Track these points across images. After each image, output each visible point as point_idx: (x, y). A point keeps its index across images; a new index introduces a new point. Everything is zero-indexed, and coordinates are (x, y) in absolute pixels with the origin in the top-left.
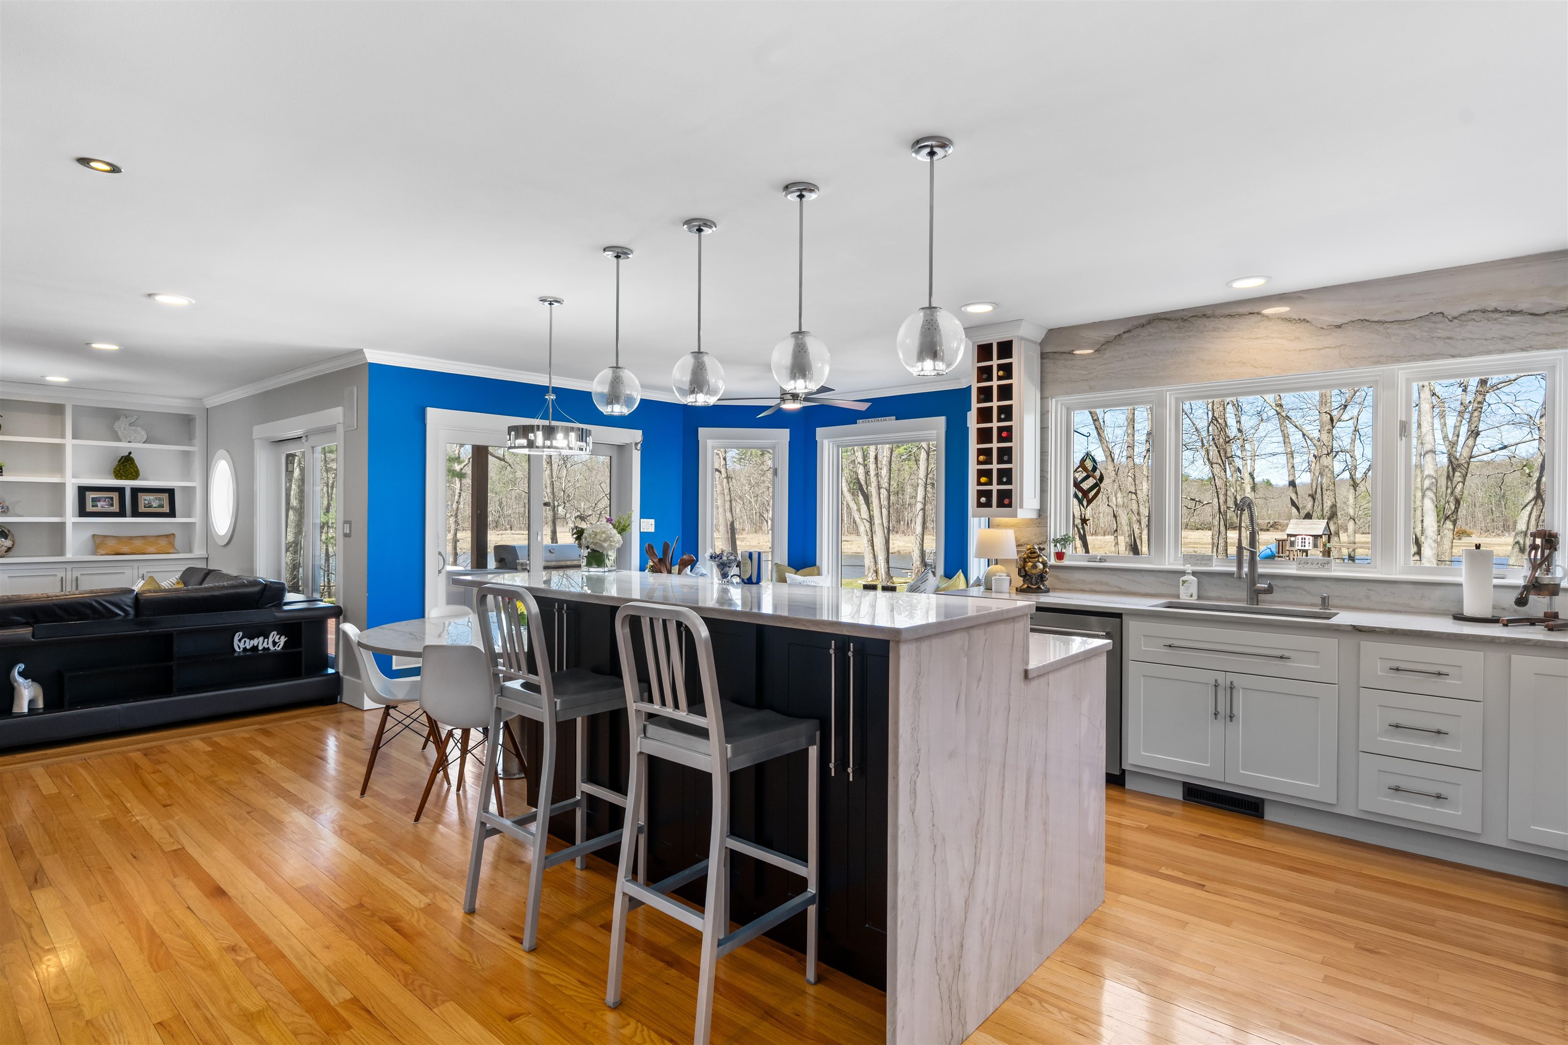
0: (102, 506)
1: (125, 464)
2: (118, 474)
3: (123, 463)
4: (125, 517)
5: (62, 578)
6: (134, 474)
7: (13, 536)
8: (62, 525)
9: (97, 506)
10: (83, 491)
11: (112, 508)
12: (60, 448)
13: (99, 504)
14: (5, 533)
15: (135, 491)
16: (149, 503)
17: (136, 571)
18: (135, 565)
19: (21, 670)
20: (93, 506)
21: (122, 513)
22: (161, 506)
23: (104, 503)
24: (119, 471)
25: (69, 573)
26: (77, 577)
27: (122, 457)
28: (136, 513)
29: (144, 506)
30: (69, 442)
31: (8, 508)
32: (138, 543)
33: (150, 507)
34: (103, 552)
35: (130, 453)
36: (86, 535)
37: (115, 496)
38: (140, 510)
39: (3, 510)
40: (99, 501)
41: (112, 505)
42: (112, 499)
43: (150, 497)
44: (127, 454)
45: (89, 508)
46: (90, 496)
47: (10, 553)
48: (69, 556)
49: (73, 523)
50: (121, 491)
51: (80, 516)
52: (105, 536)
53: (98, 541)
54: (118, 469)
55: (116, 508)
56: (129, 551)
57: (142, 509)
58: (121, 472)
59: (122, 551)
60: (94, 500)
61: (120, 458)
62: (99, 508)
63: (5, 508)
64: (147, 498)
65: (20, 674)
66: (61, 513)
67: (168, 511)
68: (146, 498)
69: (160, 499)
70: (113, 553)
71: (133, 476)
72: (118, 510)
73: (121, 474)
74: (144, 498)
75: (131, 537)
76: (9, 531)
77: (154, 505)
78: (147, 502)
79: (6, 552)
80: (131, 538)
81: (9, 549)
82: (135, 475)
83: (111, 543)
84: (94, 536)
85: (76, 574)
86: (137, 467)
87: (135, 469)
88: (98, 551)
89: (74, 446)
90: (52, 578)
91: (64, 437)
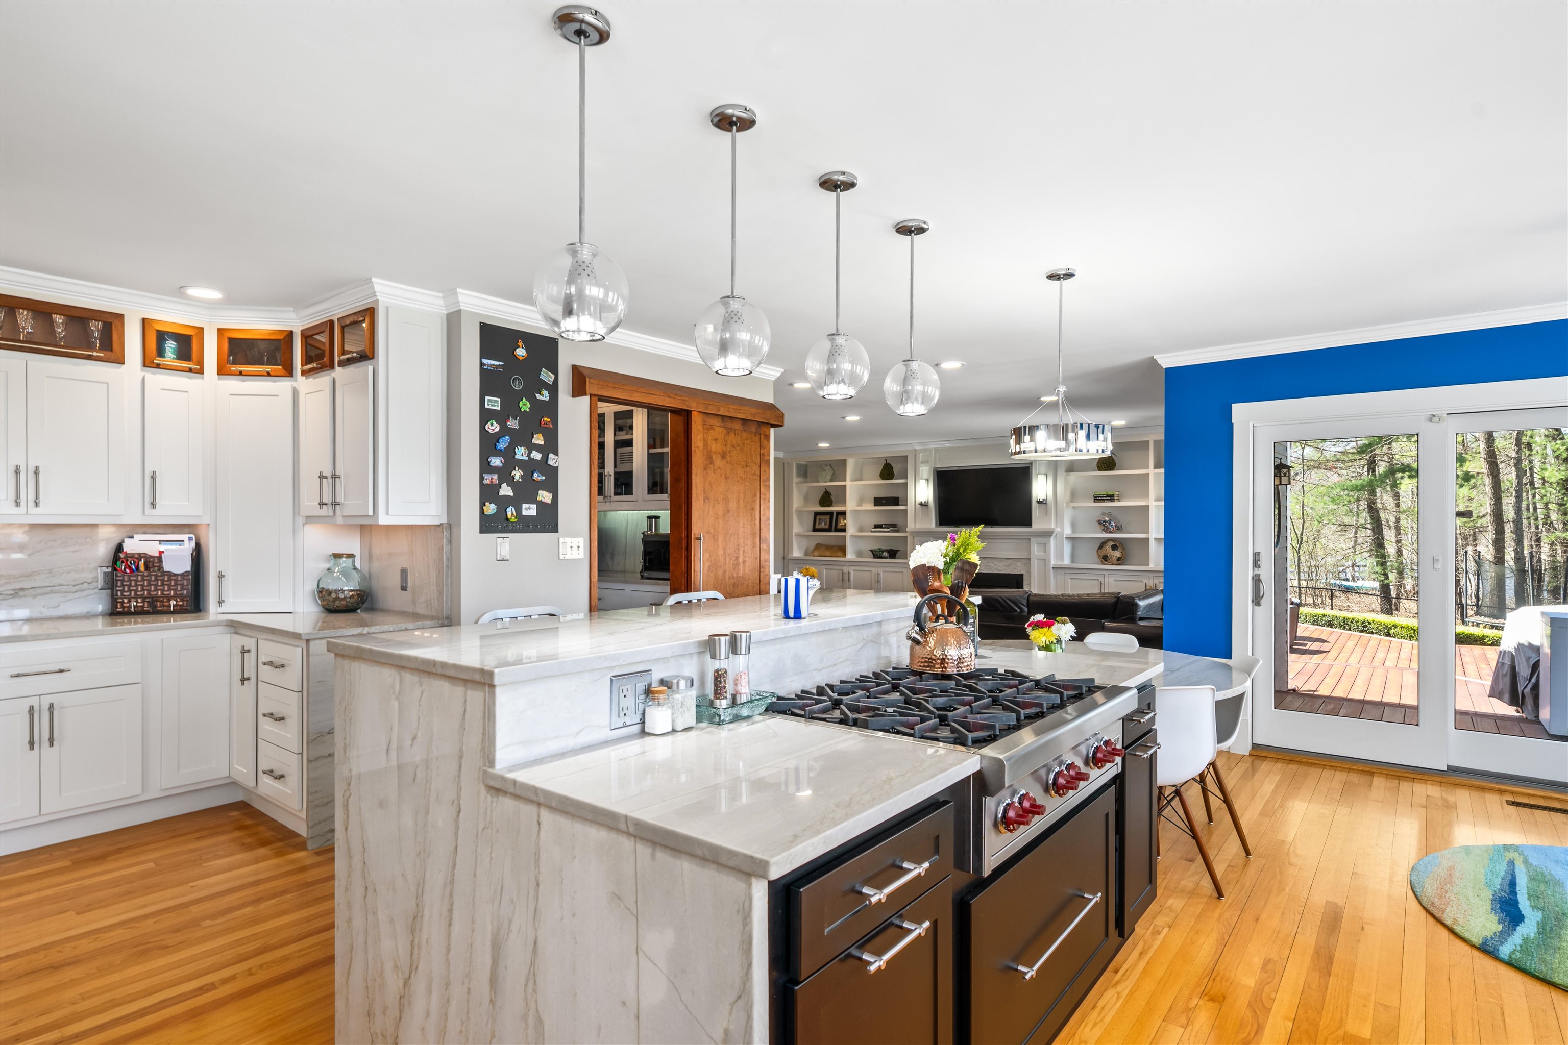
7: (1122, 549)
12: (1146, 477)
14: (1118, 546)
25: (1151, 581)
30: (1151, 471)
31: (1120, 527)
39: (1117, 529)
47: (1123, 562)
48: (1152, 566)
49: (1155, 538)
63: (1118, 527)
76: (1120, 545)
79: (1116, 561)
81: (1118, 559)
89: (1155, 474)
90: (1140, 584)
91: (1148, 468)
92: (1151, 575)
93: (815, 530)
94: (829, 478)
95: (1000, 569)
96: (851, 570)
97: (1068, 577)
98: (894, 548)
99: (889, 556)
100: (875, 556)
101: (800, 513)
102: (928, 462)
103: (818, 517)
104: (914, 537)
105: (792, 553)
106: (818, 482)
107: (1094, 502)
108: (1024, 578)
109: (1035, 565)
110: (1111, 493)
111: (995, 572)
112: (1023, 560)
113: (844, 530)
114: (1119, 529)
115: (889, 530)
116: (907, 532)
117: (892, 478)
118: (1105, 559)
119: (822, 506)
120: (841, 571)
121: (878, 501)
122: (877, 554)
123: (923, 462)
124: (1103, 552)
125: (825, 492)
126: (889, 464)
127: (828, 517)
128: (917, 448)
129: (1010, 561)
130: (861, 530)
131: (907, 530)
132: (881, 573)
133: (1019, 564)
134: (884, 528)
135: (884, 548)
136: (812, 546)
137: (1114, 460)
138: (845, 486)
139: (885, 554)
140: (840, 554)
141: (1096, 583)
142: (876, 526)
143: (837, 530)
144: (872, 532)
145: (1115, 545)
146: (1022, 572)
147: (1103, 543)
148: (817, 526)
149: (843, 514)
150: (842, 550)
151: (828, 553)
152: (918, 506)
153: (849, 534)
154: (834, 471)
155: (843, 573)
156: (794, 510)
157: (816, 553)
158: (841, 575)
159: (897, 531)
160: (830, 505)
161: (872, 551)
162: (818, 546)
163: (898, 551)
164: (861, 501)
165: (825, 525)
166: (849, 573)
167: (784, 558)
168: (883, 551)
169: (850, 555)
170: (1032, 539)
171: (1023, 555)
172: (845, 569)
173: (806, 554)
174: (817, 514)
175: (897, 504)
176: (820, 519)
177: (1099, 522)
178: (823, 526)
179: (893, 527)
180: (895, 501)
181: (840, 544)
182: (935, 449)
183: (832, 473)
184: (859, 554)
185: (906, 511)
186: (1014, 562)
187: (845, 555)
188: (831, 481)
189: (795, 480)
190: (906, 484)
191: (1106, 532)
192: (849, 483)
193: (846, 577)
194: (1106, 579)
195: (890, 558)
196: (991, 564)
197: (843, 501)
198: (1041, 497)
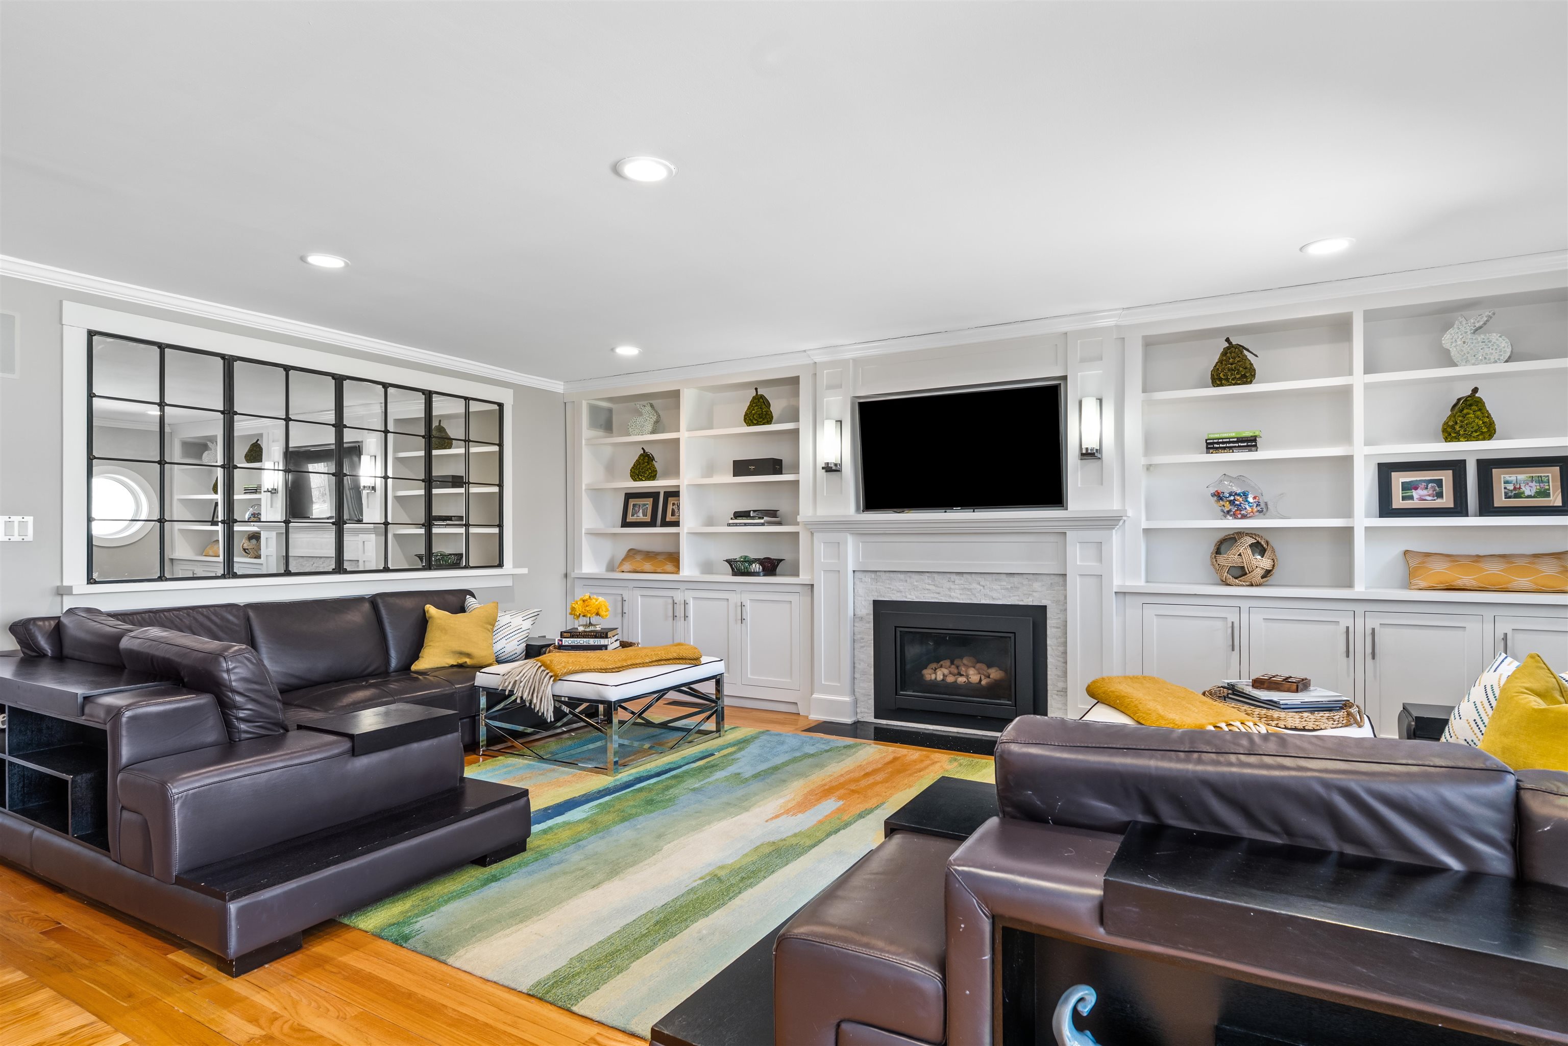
0: (1421, 498)
1: (1465, 411)
2: (1450, 433)
3: (1461, 411)
4: (1467, 515)
5: (1348, 628)
6: (1485, 430)
7: (1273, 551)
8: (1348, 532)
9: (1411, 498)
10: (1385, 471)
11: (1439, 500)
12: (1345, 393)
13: (1415, 494)
14: (1262, 546)
15: (1486, 467)
16: (1515, 489)
17: (1489, 627)
18: (1489, 613)
19: (1085, 1010)
20: (1404, 498)
21: (1460, 509)
22: (1545, 494)
23: (1425, 492)
24: (1453, 427)
25: (1360, 622)
26: (1373, 630)
27: (1459, 400)
28: (1487, 508)
29: (1506, 494)
30: (1358, 380)
31: (1266, 504)
32: (1494, 570)
33: (1518, 496)
34: (1423, 584)
35: (1475, 390)
36: (1392, 551)
37: (1446, 477)
38: (1497, 504)
39: (1259, 508)
40: (1416, 488)
41: (1440, 495)
42: (1439, 483)
43: (1519, 476)
44: (1469, 393)
45: (1398, 502)
46: (1399, 479)
47: (1270, 579)
48: (1360, 589)
49: (1366, 528)
50: (1457, 467)
51: (1381, 516)
52: (1428, 555)
53: (1414, 563)
54: (1451, 423)
55: (1447, 501)
56: (1474, 584)
57: (1500, 500)
58: (1457, 428)
59: (1459, 583)
60: (1406, 487)
61: (1455, 401)
62: (1416, 501)
63: (1263, 505)
64: (1513, 478)
65: (1079, 1023)
66: (1348, 513)
67: (1559, 502)
68: (1508, 478)
69: (1540, 480)
70: (1442, 586)
71: (1482, 433)
72: (1451, 505)
73: (1458, 433)
74: (1503, 479)
75: (1478, 556)
76: (1267, 543)
77: (1527, 493)
78: (1511, 487)
79: (1263, 577)
80: (1478, 558)
81: (1267, 573)
82: (1488, 431)
83: (1440, 569)
84: (1406, 553)
85: (1372, 622)
86: (1489, 416)
87: (1486, 420)
88: (1413, 581)
89: (1367, 387)
90: (1331, 627)
91: (1351, 373)
92: (1360, 609)
93: (625, 524)
94: (649, 427)
95: (995, 595)
96: (689, 596)
97: (1150, 612)
98: (773, 556)
99: (763, 570)
100: (737, 572)
101: (596, 492)
102: (840, 386)
103: (632, 502)
104: (812, 534)
105: (581, 568)
106: (629, 435)
107: (1208, 453)
108: (1049, 615)
109: (1076, 587)
110: (1248, 434)
111: (983, 602)
112: (1044, 577)
113: (676, 524)
114: (1262, 510)
115: (762, 521)
116: (797, 524)
117: (769, 422)
118: (1240, 573)
119: (635, 480)
120: (670, 601)
121: (741, 468)
122: (739, 568)
123: (830, 387)
124: (1231, 558)
125: (641, 455)
126: (762, 397)
127: (649, 502)
128: (818, 359)
129: (1016, 580)
130: (710, 522)
131: (799, 519)
132: (748, 604)
133: (1037, 585)
134: (753, 518)
135: (752, 556)
136: (622, 553)
137: (1251, 364)
138: (678, 439)
139: (756, 567)
140: (669, 567)
141: (1219, 624)
142: (737, 515)
143: (665, 524)
144: (729, 525)
145: (1258, 542)
146: (1043, 603)
147: (1228, 541)
148: (630, 519)
149: (676, 494)
150: (674, 559)
151: (648, 566)
152: (821, 473)
153: (686, 531)
154: (659, 416)
155: (674, 603)
156: (584, 487)
157: (627, 566)
158: (670, 607)
159: (779, 523)
160: (653, 476)
161: (729, 561)
162: (632, 554)
163: (781, 560)
164: (710, 469)
165: (645, 515)
166: (685, 603)
167: (566, 576)
168: (751, 562)
169: (688, 569)
170: (1068, 533)
171: (1049, 566)
172: (679, 596)
173: (611, 568)
174: (629, 496)
175: (780, 472)
176: (634, 505)
177: (1219, 496)
178: (640, 517)
179: (772, 515)
180: (774, 466)
181: (671, 549)
182: (855, 361)
183: (654, 418)
184: (707, 567)
185: (796, 483)
186: (1025, 582)
187: (678, 567)
188: (653, 432)
189: (587, 432)
190: (796, 432)
191: (1235, 516)
192: (684, 435)
193: (680, 612)
194: (1244, 616)
195: (764, 575)
196: (975, 586)
197: (674, 470)
198: (1090, 443)
